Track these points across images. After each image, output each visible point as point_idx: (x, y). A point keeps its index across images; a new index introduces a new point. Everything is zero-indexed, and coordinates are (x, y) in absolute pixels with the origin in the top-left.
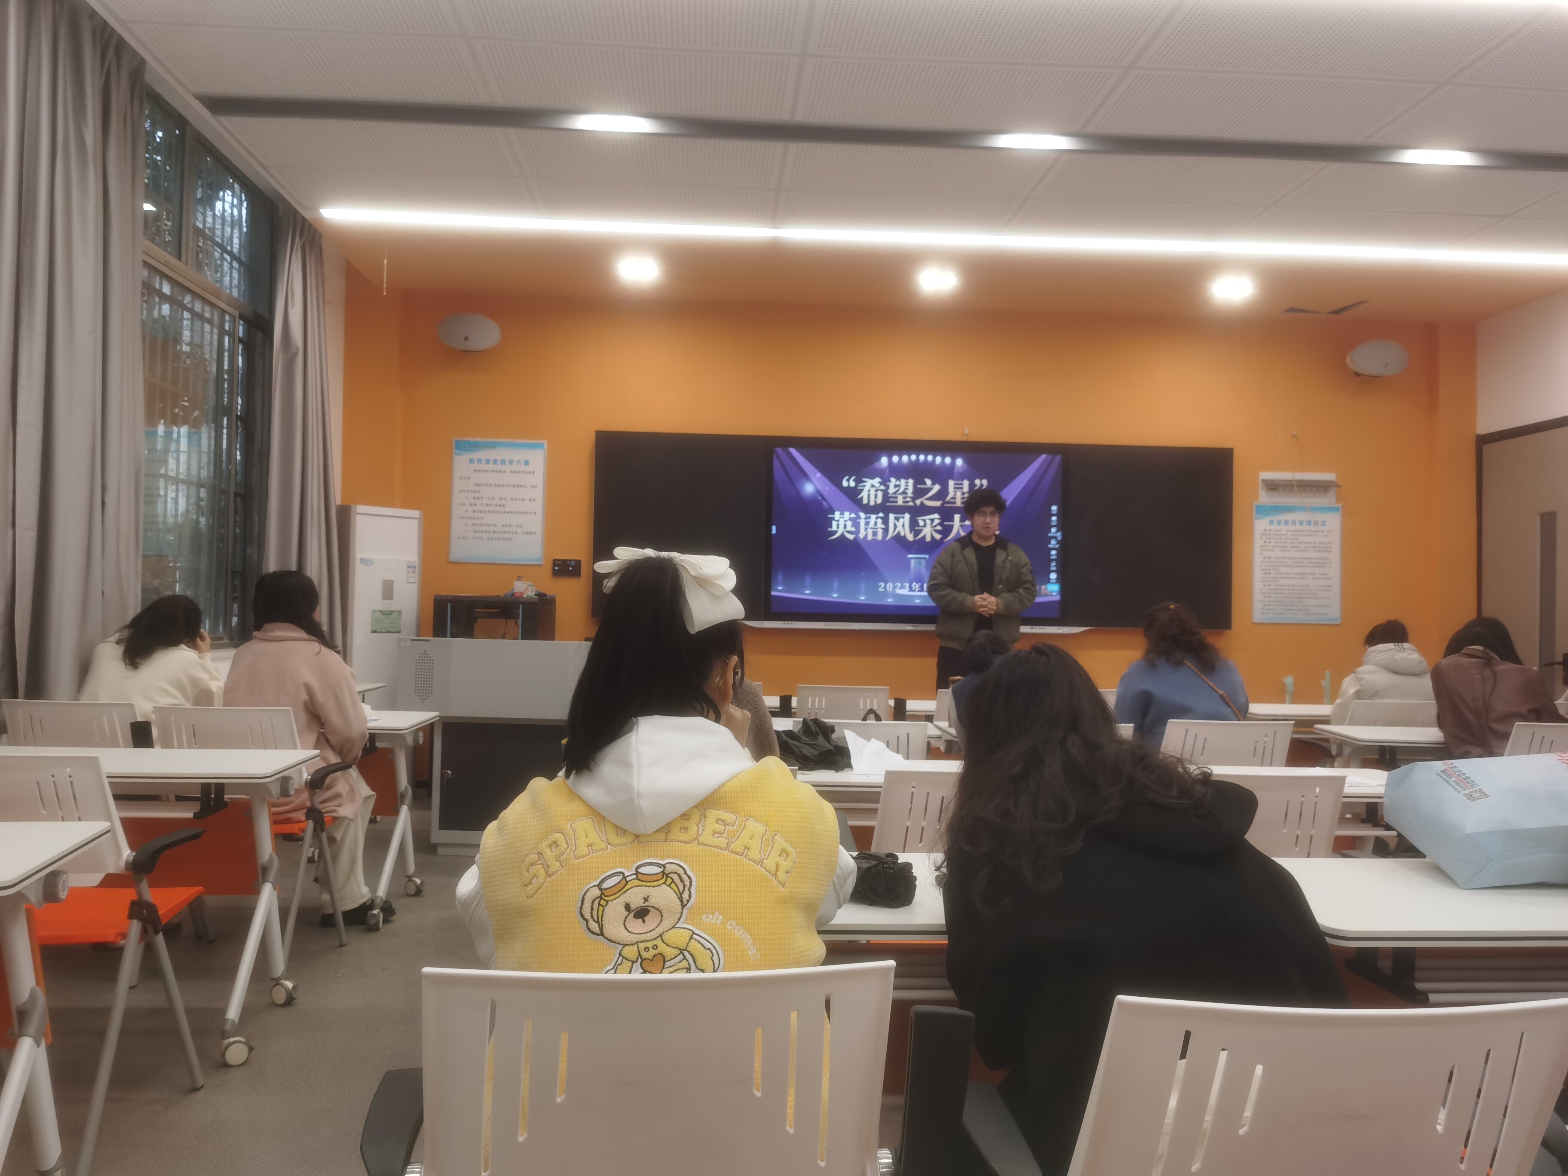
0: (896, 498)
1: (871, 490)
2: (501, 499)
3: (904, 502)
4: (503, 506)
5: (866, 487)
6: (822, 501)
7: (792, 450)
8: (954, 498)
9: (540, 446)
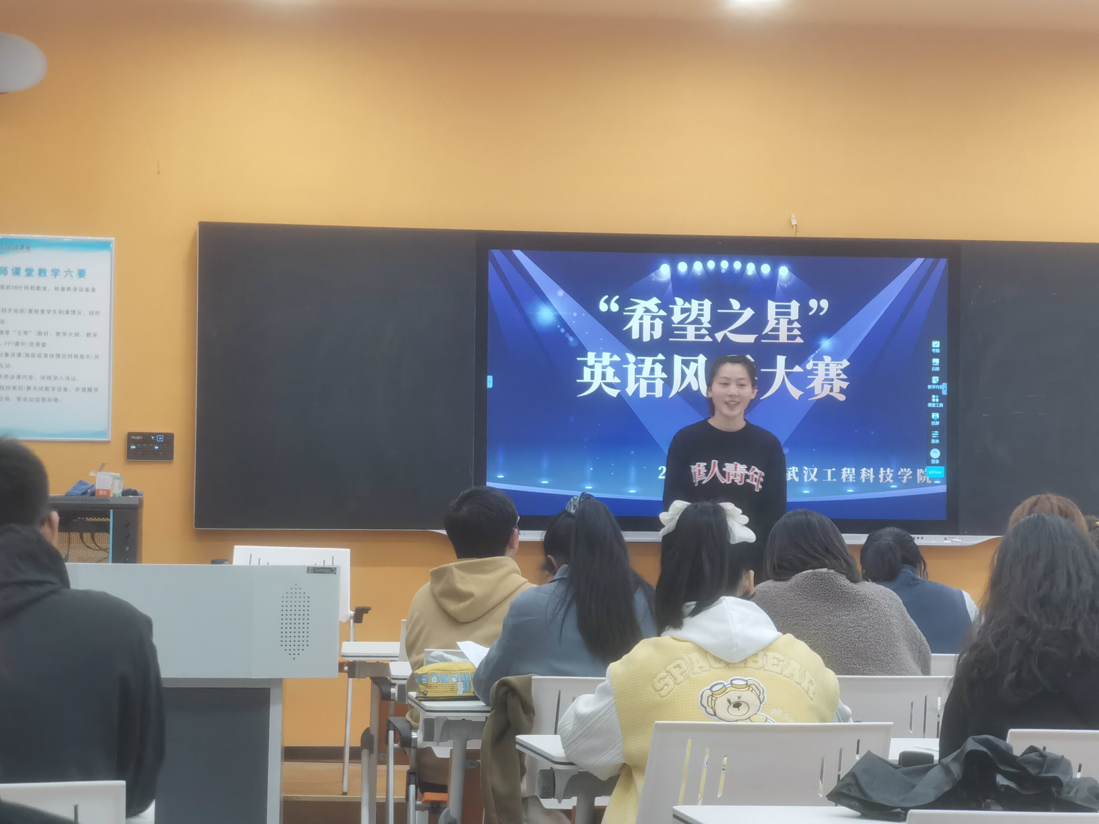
0: (685, 329)
1: (644, 316)
2: (40, 333)
3: (697, 336)
4: (44, 345)
5: (637, 311)
6: (567, 335)
7: (518, 253)
8: (775, 329)
9: (104, 246)
